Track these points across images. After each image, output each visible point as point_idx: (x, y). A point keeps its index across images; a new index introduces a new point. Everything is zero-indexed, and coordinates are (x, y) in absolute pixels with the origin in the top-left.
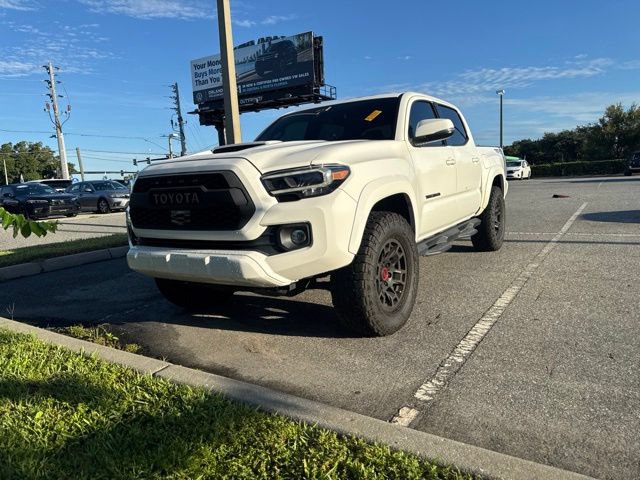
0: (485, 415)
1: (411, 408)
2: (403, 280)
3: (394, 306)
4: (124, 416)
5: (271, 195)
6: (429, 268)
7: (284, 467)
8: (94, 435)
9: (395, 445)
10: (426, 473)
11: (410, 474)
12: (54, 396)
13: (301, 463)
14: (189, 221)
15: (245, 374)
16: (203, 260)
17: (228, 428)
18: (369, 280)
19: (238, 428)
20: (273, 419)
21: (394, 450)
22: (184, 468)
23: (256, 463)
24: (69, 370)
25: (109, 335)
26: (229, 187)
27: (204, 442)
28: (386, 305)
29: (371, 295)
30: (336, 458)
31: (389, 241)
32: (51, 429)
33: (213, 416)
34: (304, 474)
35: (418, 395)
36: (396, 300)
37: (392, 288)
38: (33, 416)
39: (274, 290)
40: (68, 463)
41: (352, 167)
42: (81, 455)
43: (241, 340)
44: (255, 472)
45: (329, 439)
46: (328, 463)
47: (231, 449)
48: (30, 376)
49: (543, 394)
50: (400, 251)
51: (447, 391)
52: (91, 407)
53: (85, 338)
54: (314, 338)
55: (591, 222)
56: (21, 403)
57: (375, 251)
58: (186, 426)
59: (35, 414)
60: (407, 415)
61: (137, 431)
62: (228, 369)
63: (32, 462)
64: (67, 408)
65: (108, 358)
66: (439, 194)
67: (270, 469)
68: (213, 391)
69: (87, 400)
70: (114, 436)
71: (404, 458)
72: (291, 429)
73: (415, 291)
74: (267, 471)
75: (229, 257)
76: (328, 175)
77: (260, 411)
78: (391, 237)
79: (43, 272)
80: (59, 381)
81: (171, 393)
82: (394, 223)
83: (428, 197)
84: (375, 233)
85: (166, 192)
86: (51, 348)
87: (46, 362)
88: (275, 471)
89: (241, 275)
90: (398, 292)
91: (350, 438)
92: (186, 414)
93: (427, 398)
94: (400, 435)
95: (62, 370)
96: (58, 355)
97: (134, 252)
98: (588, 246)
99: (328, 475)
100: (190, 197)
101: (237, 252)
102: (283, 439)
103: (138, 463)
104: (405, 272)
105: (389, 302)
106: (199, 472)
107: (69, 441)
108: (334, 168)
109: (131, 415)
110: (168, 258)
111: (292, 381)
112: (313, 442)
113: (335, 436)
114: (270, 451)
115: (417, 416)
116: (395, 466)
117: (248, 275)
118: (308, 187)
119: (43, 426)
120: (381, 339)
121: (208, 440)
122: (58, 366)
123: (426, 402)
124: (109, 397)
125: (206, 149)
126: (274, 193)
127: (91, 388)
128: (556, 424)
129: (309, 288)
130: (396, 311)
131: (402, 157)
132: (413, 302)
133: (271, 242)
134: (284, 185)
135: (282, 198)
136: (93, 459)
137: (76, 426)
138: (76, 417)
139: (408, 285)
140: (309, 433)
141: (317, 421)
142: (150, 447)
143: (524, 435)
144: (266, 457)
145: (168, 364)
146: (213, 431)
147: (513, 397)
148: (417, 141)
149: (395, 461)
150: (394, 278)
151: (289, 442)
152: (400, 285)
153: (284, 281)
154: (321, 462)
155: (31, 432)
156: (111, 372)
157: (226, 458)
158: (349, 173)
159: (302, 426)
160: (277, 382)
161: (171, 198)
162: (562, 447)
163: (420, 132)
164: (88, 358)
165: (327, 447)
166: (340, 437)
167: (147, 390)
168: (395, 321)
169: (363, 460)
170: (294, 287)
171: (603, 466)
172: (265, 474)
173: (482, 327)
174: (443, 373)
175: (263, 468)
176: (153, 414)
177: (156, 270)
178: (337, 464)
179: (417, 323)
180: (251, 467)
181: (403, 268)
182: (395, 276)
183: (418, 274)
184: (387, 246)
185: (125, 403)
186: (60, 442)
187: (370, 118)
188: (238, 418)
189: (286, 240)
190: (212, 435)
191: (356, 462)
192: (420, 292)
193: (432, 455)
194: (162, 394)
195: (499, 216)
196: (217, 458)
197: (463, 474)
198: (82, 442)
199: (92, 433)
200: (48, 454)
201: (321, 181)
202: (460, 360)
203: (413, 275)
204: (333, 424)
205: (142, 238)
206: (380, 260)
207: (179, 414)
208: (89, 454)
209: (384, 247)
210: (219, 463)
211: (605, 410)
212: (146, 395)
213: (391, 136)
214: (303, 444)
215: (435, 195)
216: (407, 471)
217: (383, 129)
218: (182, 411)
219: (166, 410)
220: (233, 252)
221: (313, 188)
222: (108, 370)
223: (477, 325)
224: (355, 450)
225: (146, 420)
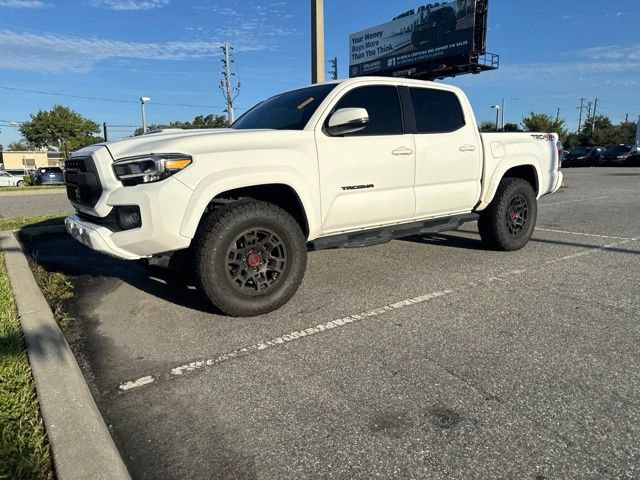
1: (153, 377)
2: (281, 268)
5: (119, 179)
26: (86, 171)
31: (256, 229)
35: (177, 369)
36: (266, 286)
37: (264, 274)
50: (275, 239)
60: (141, 382)
66: (372, 186)
75: (87, 231)
78: (255, 225)
84: (223, 221)
90: (273, 279)
93: (178, 373)
104: (284, 260)
105: (253, 286)
110: (72, 227)
117: (96, 247)
126: (122, 177)
130: (263, 296)
133: (117, 220)
134: (129, 171)
139: (286, 274)
150: (269, 264)
152: (277, 272)
158: (191, 163)
173: (337, 323)
174: (230, 356)
181: (283, 256)
182: (271, 263)
189: (125, 220)
202: (262, 348)
206: (239, 246)
209: (243, 234)
223: (337, 320)
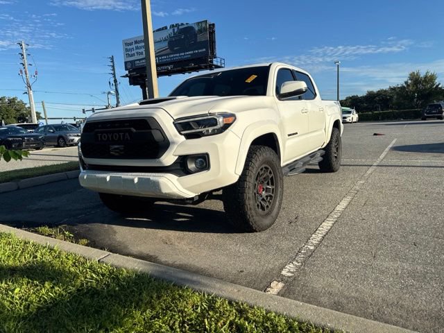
0: (330, 285)
1: (279, 282)
2: (273, 193)
3: (266, 211)
4: (78, 290)
5: (181, 134)
6: (290, 184)
7: (192, 324)
8: (56, 305)
9: (269, 308)
10: (290, 328)
11: (279, 328)
12: (28, 277)
13: (203, 322)
14: (122, 153)
15: (163, 259)
16: (133, 180)
17: (152, 297)
18: (249, 193)
19: (159, 298)
20: (183, 291)
21: (268, 312)
22: (121, 327)
23: (172, 322)
24: (38, 258)
25: (67, 233)
26: (151, 129)
27: (135, 308)
28: (261, 210)
29: (250, 203)
30: (228, 318)
31: (263, 166)
32: (26, 300)
33: (141, 289)
34: (206, 330)
35: (284, 272)
36: (267, 207)
37: (265, 198)
38: (13, 291)
39: (183, 200)
40: (39, 324)
41: (238, 115)
42: (47, 319)
43: (160, 235)
44: (172, 328)
45: (223, 304)
46: (222, 321)
47: (154, 313)
48: (11, 263)
49: (369, 271)
50: (270, 173)
51: (304, 269)
52: (54, 284)
53: (50, 235)
54: (212, 234)
55: (400, 152)
56: (4, 282)
57: (253, 173)
58: (122, 297)
59: (14, 290)
60: (277, 287)
61: (88, 301)
62: (151, 256)
63: (12, 324)
64: (37, 285)
65: (66, 250)
66: (297, 133)
67: (182, 326)
68: (141, 272)
69: (51, 279)
70: (71, 305)
71: (275, 317)
72: (196, 298)
73: (281, 200)
74: (179, 327)
75: (151, 178)
76: (220, 120)
77: (174, 285)
78: (264, 163)
79: (18, 189)
80: (31, 266)
81: (111, 274)
82: (266, 153)
83: (289, 135)
84: (254, 161)
85: (107, 132)
86: (25, 243)
87: (22, 252)
88: (185, 327)
89: (160, 190)
90: (269, 202)
91: (237, 303)
92: (122, 288)
93: (290, 274)
94: (272, 300)
95: (33, 258)
96: (31, 248)
97: (84, 175)
98: (398, 169)
99: (222, 329)
100: (124, 136)
101: (157, 174)
102: (191, 304)
103: (88, 324)
104: (274, 187)
105: (263, 208)
106: (132, 329)
107: (39, 308)
108: (225, 115)
109: (83, 289)
110: (108, 179)
111: (196, 264)
112: (211, 307)
113: (227, 302)
114: (182, 314)
115: (283, 287)
116: (269, 323)
117: (165, 190)
118: (207, 129)
119: (20, 298)
120: (258, 234)
121: (138, 306)
122: (31, 255)
123: (289, 277)
124: (67, 277)
125: (134, 102)
126: (183, 132)
127: (54, 271)
128: (378, 291)
129: (207, 199)
130: (268, 214)
131: (272, 108)
132: (279, 207)
133: (181, 166)
134: (190, 127)
135: (188, 137)
136: (56, 321)
137: (44, 298)
138: (44, 291)
139: (276, 197)
140: (209, 301)
141: (214, 292)
142: (97, 312)
143: (357, 299)
144: (179, 317)
145: (109, 253)
146: (142, 300)
147: (349, 273)
148: (281, 96)
149: (269, 319)
150: (266, 192)
151: (195, 307)
152: (271, 196)
153: (191, 195)
154: (217, 321)
155: (11, 303)
156: (68, 259)
157: (151, 319)
158: (236, 118)
159: (204, 295)
160: (186, 265)
161: (110, 136)
162: (383, 307)
163: (284, 90)
164: (51, 249)
165: (222, 310)
166: (230, 303)
167: (94, 272)
168: (267, 221)
169: (247, 319)
170: (197, 198)
171: (411, 320)
172: (178, 330)
173: (327, 225)
174: (301, 257)
175: (177, 325)
176: (99, 288)
177: (100, 187)
178: (228, 322)
179: (282, 222)
180: (169, 325)
181: (272, 184)
182: (267, 190)
183: (282, 188)
184: (262, 169)
185: (79, 281)
186: (33, 309)
187: (249, 81)
188: (158, 290)
189: (191, 166)
190: (140, 303)
191: (242, 320)
192: (284, 201)
193: (294, 314)
194: (105, 274)
195: (337, 148)
196: (144, 319)
197: (316, 328)
198: (48, 309)
199: (55, 303)
200: (24, 318)
201: (216, 124)
202: (312, 248)
203: (280, 190)
204: (225, 294)
205: (89, 165)
206: (257, 179)
207: (117, 288)
208: (54, 318)
209: (259, 170)
210: (146, 323)
211: (411, 281)
212: (94, 275)
213: (264, 93)
214: (205, 308)
215: (294, 134)
216: (277, 326)
217: (258, 88)
218: (119, 286)
219: (108, 286)
220: (154, 174)
221: (210, 129)
222: (66, 257)
223: (324, 224)
224: (241, 312)
225: (93, 293)
